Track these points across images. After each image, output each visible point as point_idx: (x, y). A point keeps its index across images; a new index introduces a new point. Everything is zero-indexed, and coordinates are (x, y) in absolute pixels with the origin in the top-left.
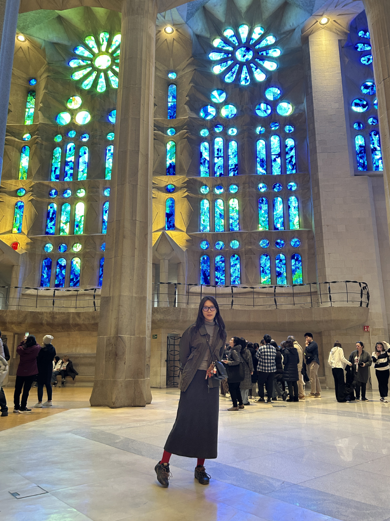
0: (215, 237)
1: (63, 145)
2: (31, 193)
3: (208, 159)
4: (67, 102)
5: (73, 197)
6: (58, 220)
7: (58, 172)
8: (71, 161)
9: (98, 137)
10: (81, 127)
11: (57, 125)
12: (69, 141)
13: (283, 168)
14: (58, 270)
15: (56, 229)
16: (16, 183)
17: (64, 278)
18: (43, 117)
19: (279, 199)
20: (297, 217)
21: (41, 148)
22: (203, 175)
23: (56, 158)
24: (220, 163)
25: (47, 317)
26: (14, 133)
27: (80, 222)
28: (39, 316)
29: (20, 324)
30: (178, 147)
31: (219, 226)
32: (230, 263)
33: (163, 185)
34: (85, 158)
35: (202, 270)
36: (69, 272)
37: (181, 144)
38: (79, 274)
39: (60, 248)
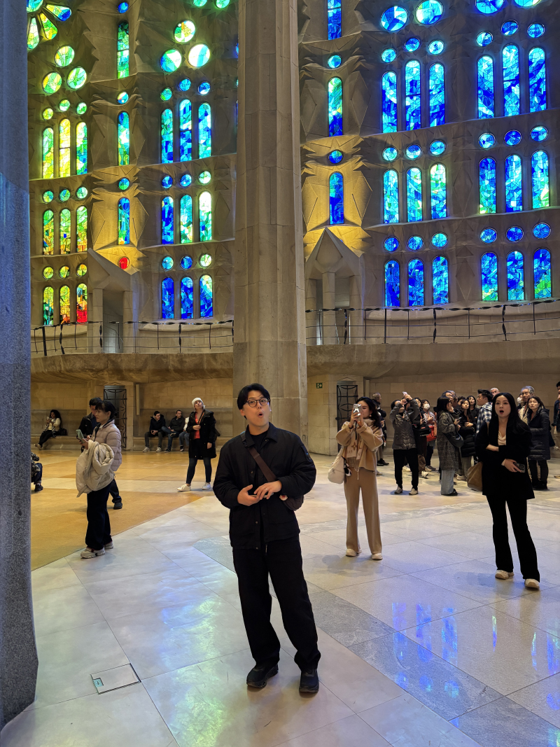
0: (409, 229)
1: (175, 105)
2: (136, 185)
3: (394, 100)
4: (174, 33)
5: (193, 184)
6: (176, 221)
7: (170, 149)
8: (187, 130)
9: (222, 86)
10: (197, 71)
11: (162, 73)
12: (182, 97)
13: (524, 102)
14: (183, 294)
15: (175, 235)
16: (115, 171)
17: (192, 306)
18: (142, 63)
19: (516, 158)
20: (547, 186)
21: (143, 114)
22: (387, 130)
23: (167, 127)
24: (415, 106)
25: (173, 361)
26: (104, 93)
27: (207, 222)
28: (163, 360)
29: (140, 371)
30: (347, 87)
31: (414, 212)
32: (433, 270)
33: (324, 152)
34: (207, 122)
35: (388, 284)
36: (198, 295)
37: (350, 81)
38: (212, 299)
39: (183, 262)
